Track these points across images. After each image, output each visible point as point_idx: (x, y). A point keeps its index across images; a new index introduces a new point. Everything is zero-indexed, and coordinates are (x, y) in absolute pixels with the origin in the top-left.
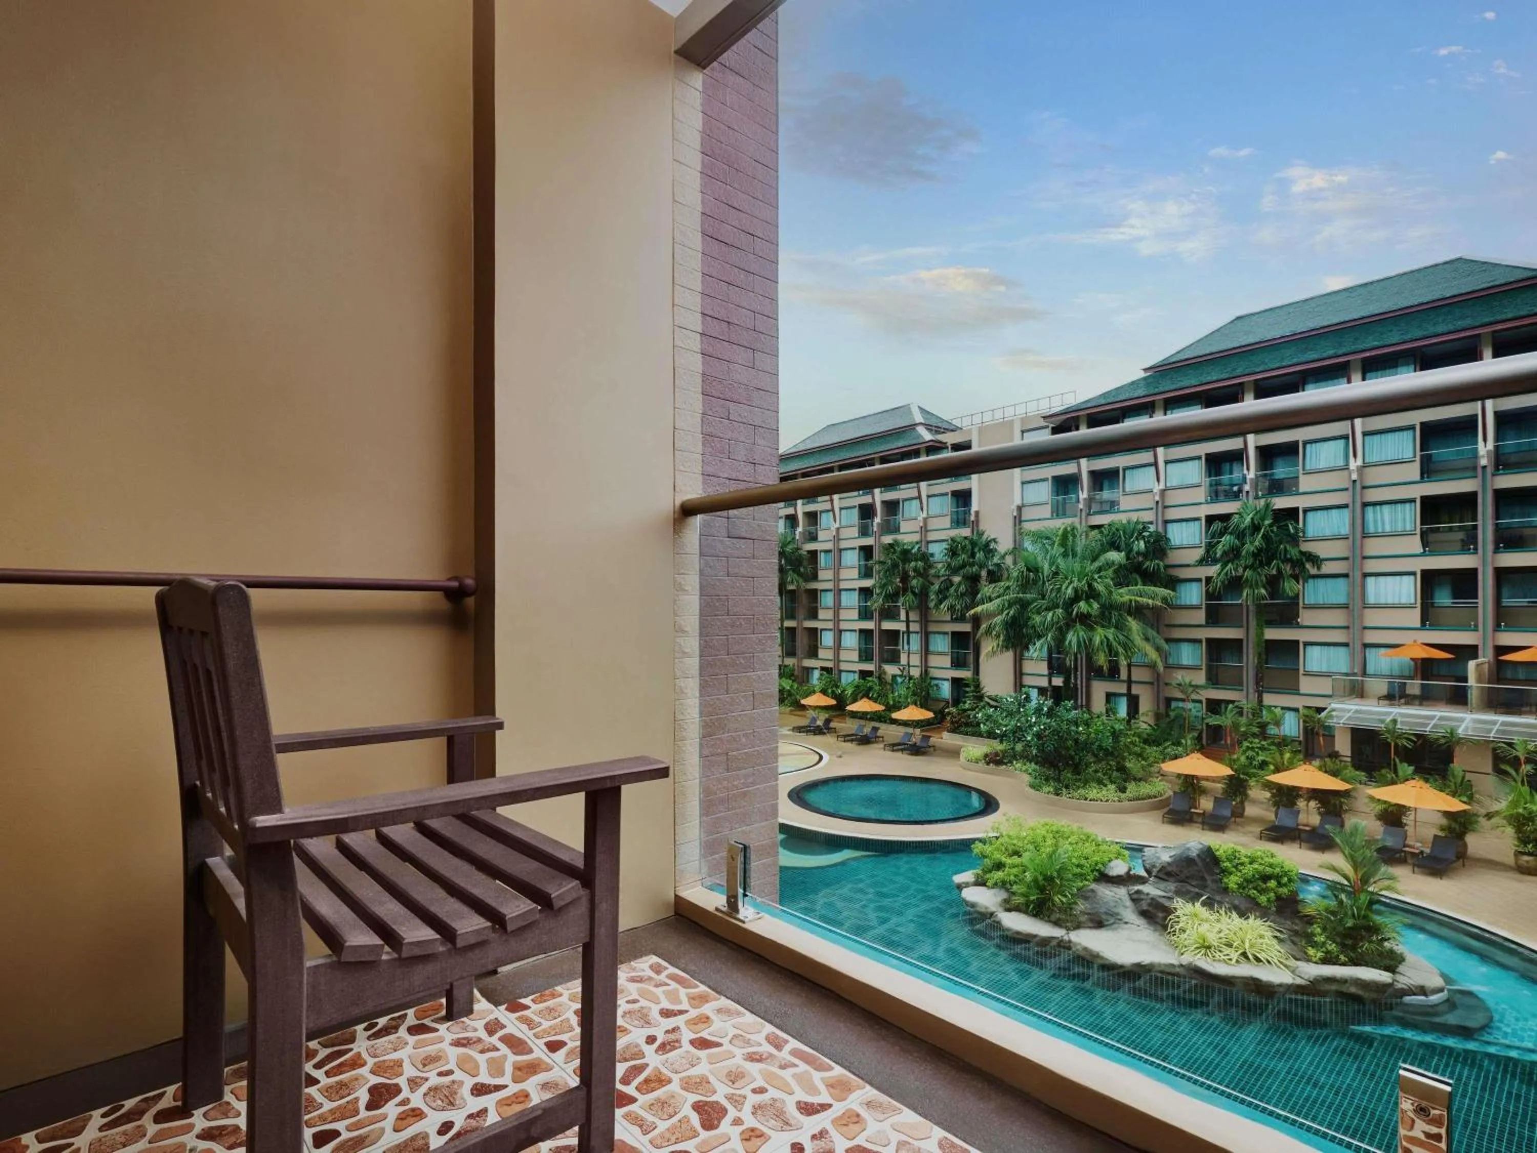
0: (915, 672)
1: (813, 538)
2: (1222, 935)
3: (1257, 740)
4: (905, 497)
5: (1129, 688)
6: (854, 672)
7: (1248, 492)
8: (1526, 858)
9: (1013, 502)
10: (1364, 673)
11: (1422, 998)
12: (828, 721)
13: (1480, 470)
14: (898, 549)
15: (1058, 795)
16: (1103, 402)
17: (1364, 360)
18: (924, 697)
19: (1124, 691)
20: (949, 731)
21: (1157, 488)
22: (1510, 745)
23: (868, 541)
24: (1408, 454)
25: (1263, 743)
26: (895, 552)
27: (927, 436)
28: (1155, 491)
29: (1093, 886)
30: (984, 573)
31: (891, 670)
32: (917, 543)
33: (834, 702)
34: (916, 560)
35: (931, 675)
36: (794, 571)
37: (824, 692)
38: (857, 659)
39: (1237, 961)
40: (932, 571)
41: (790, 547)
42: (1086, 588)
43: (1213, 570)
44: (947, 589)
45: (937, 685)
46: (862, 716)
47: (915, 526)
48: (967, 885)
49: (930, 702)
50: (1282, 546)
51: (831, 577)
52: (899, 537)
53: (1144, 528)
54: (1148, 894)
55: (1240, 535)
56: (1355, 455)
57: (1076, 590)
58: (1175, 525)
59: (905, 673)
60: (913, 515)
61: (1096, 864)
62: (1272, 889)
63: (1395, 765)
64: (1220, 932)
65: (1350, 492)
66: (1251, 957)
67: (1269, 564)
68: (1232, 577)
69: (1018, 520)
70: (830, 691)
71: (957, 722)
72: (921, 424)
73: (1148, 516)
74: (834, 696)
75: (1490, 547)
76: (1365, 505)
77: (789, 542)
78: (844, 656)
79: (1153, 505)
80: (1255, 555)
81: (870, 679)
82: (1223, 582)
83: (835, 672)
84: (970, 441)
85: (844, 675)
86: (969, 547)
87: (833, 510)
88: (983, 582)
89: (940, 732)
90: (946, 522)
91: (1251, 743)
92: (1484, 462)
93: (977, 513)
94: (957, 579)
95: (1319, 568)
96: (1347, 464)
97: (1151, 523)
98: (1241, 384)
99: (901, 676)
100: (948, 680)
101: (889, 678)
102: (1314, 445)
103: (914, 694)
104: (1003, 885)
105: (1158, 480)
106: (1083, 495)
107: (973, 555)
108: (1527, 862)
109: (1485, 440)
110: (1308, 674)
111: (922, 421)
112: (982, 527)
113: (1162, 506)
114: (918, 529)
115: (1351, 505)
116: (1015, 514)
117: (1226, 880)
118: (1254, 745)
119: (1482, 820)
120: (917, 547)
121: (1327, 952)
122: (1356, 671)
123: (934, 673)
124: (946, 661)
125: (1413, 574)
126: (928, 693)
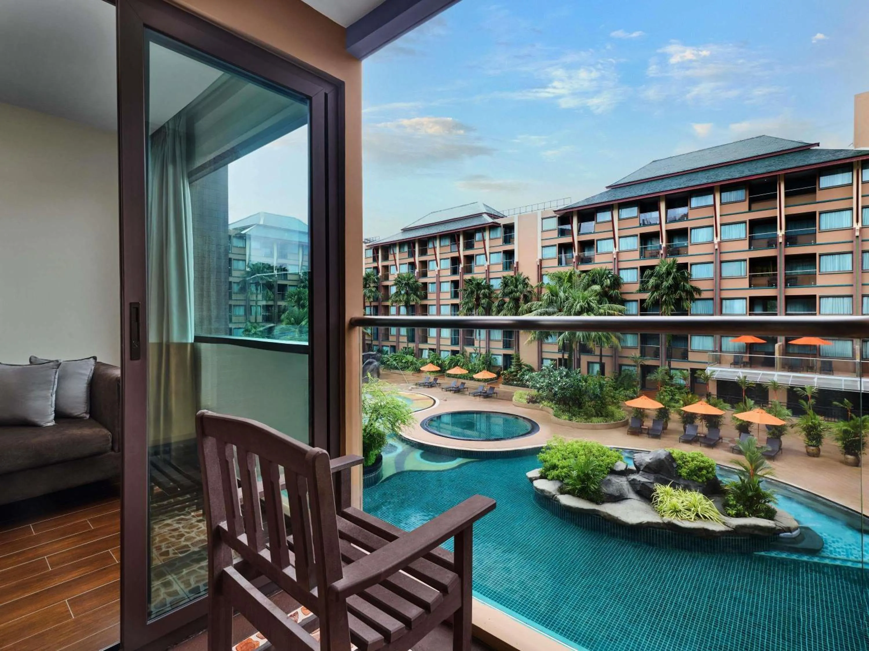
0: (483, 351)
1: (425, 275)
2: (684, 504)
3: (668, 387)
4: (477, 253)
5: (601, 359)
6: (448, 351)
7: (662, 254)
8: (812, 448)
9: (537, 258)
10: (721, 351)
11: (789, 534)
12: (435, 379)
13: (778, 244)
14: (474, 282)
15: (570, 420)
16: (586, 204)
17: (721, 186)
18: (489, 365)
19: (598, 361)
20: (503, 384)
21: (615, 251)
22: (804, 389)
23: (456, 278)
24: (743, 236)
25: (672, 388)
26: (472, 284)
27: (490, 220)
28: (614, 252)
29: (608, 477)
30: (522, 296)
31: (469, 350)
32: (485, 279)
33: (439, 369)
34: (484, 289)
35: (491, 353)
36: (414, 294)
37: (432, 362)
38: (450, 344)
39: (695, 519)
40: (494, 295)
41: (412, 280)
42: (586, 306)
43: (646, 296)
44: (503, 305)
45: (495, 358)
46: (455, 376)
47: (483, 269)
48: (536, 479)
49: (491, 368)
50: (682, 283)
51: (435, 298)
52: (475, 276)
53: (609, 272)
54: (640, 481)
55: (660, 276)
56: (717, 236)
57: (581, 307)
58: (624, 271)
59: (478, 351)
60: (482, 263)
61: (609, 464)
62: (704, 475)
63: (745, 400)
64: (682, 502)
65: (715, 254)
66: (701, 516)
67: (675, 293)
68: (657, 299)
69: (540, 267)
70: (435, 362)
71: (507, 379)
72: (485, 213)
73: (610, 266)
74: (439, 365)
75: (783, 285)
76: (722, 262)
77: (411, 278)
78: (442, 342)
79: (612, 260)
80: (669, 288)
81: (458, 355)
82: (652, 303)
83: (438, 351)
84: (514, 223)
85: (442, 352)
86: (514, 281)
87: (436, 260)
88: (521, 301)
89: (498, 385)
90: (500, 267)
91: (665, 388)
92: (781, 240)
93: (517, 263)
94: (507, 300)
95: (700, 294)
96: (713, 240)
97: (612, 270)
98: (659, 196)
99: (475, 353)
100: (501, 355)
101: (468, 354)
102: (696, 230)
103: (483, 363)
104: (558, 478)
105: (615, 247)
106: (575, 254)
107: (516, 287)
108: (813, 450)
109: (781, 229)
110: (693, 351)
111: (485, 211)
112: (520, 271)
113: (617, 260)
114: (485, 271)
115: (714, 262)
116: (538, 264)
117: (680, 471)
118: (667, 389)
119: (789, 429)
120: (485, 281)
121: (738, 510)
122: (717, 349)
123: (493, 351)
124: (500, 345)
125: (746, 298)
126: (490, 362)
